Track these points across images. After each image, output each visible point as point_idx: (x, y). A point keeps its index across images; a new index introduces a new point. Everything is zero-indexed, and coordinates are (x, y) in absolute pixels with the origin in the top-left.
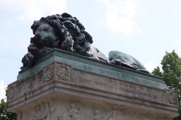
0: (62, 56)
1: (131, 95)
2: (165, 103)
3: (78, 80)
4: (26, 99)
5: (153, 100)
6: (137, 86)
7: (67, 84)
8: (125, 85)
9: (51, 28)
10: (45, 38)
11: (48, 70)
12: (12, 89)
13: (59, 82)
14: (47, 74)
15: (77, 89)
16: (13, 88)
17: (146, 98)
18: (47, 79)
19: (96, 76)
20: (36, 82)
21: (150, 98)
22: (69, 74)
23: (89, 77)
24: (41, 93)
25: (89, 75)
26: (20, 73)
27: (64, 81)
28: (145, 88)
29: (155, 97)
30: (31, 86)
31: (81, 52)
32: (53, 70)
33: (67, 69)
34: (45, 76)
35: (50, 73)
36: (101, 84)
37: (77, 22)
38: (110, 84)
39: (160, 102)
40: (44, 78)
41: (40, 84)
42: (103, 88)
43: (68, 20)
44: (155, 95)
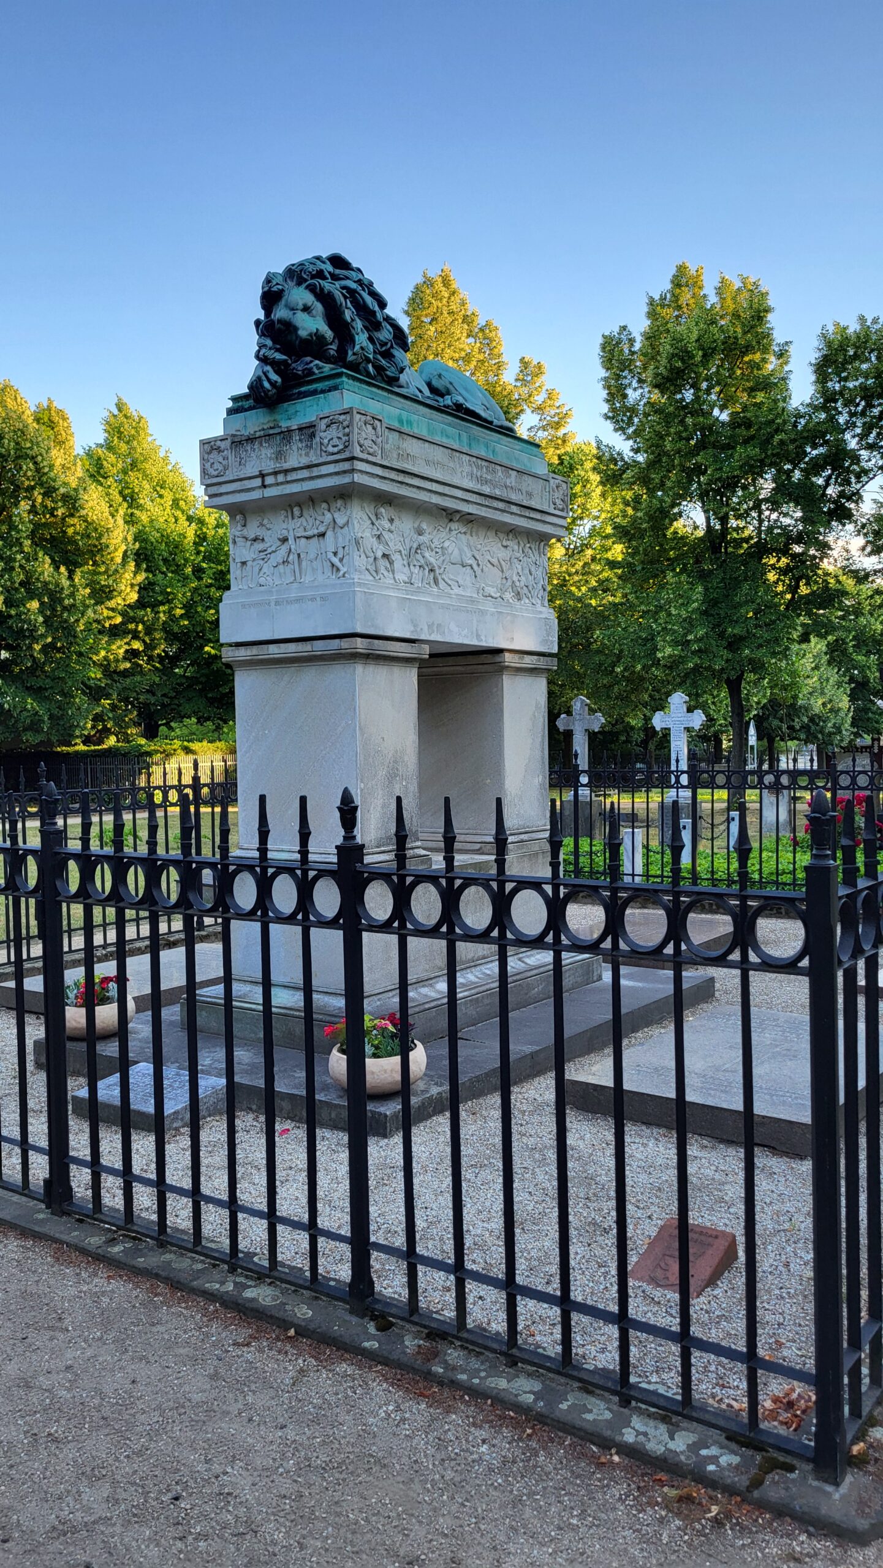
0: (356, 390)
1: (486, 490)
2: (545, 508)
3: (395, 456)
4: (264, 486)
5: (525, 503)
6: (499, 468)
7: (375, 464)
8: (477, 467)
9: (319, 307)
10: (310, 335)
11: (334, 426)
12: (215, 452)
13: (362, 460)
14: (329, 436)
15: (393, 475)
16: (219, 450)
17: (514, 497)
18: (331, 449)
19: (427, 444)
20: (295, 448)
21: (521, 497)
22: (379, 440)
23: (412, 447)
24: (312, 478)
25: (415, 440)
26: (231, 412)
27: (371, 458)
28: (514, 473)
29: (530, 495)
30: (279, 455)
31: (387, 376)
32: (347, 430)
33: (374, 429)
34: (326, 441)
35: (340, 435)
36: (437, 464)
37: (369, 287)
38: (451, 465)
39: (538, 507)
40: (321, 444)
41: (307, 455)
42: (437, 475)
43: (347, 278)
44: (530, 489)
